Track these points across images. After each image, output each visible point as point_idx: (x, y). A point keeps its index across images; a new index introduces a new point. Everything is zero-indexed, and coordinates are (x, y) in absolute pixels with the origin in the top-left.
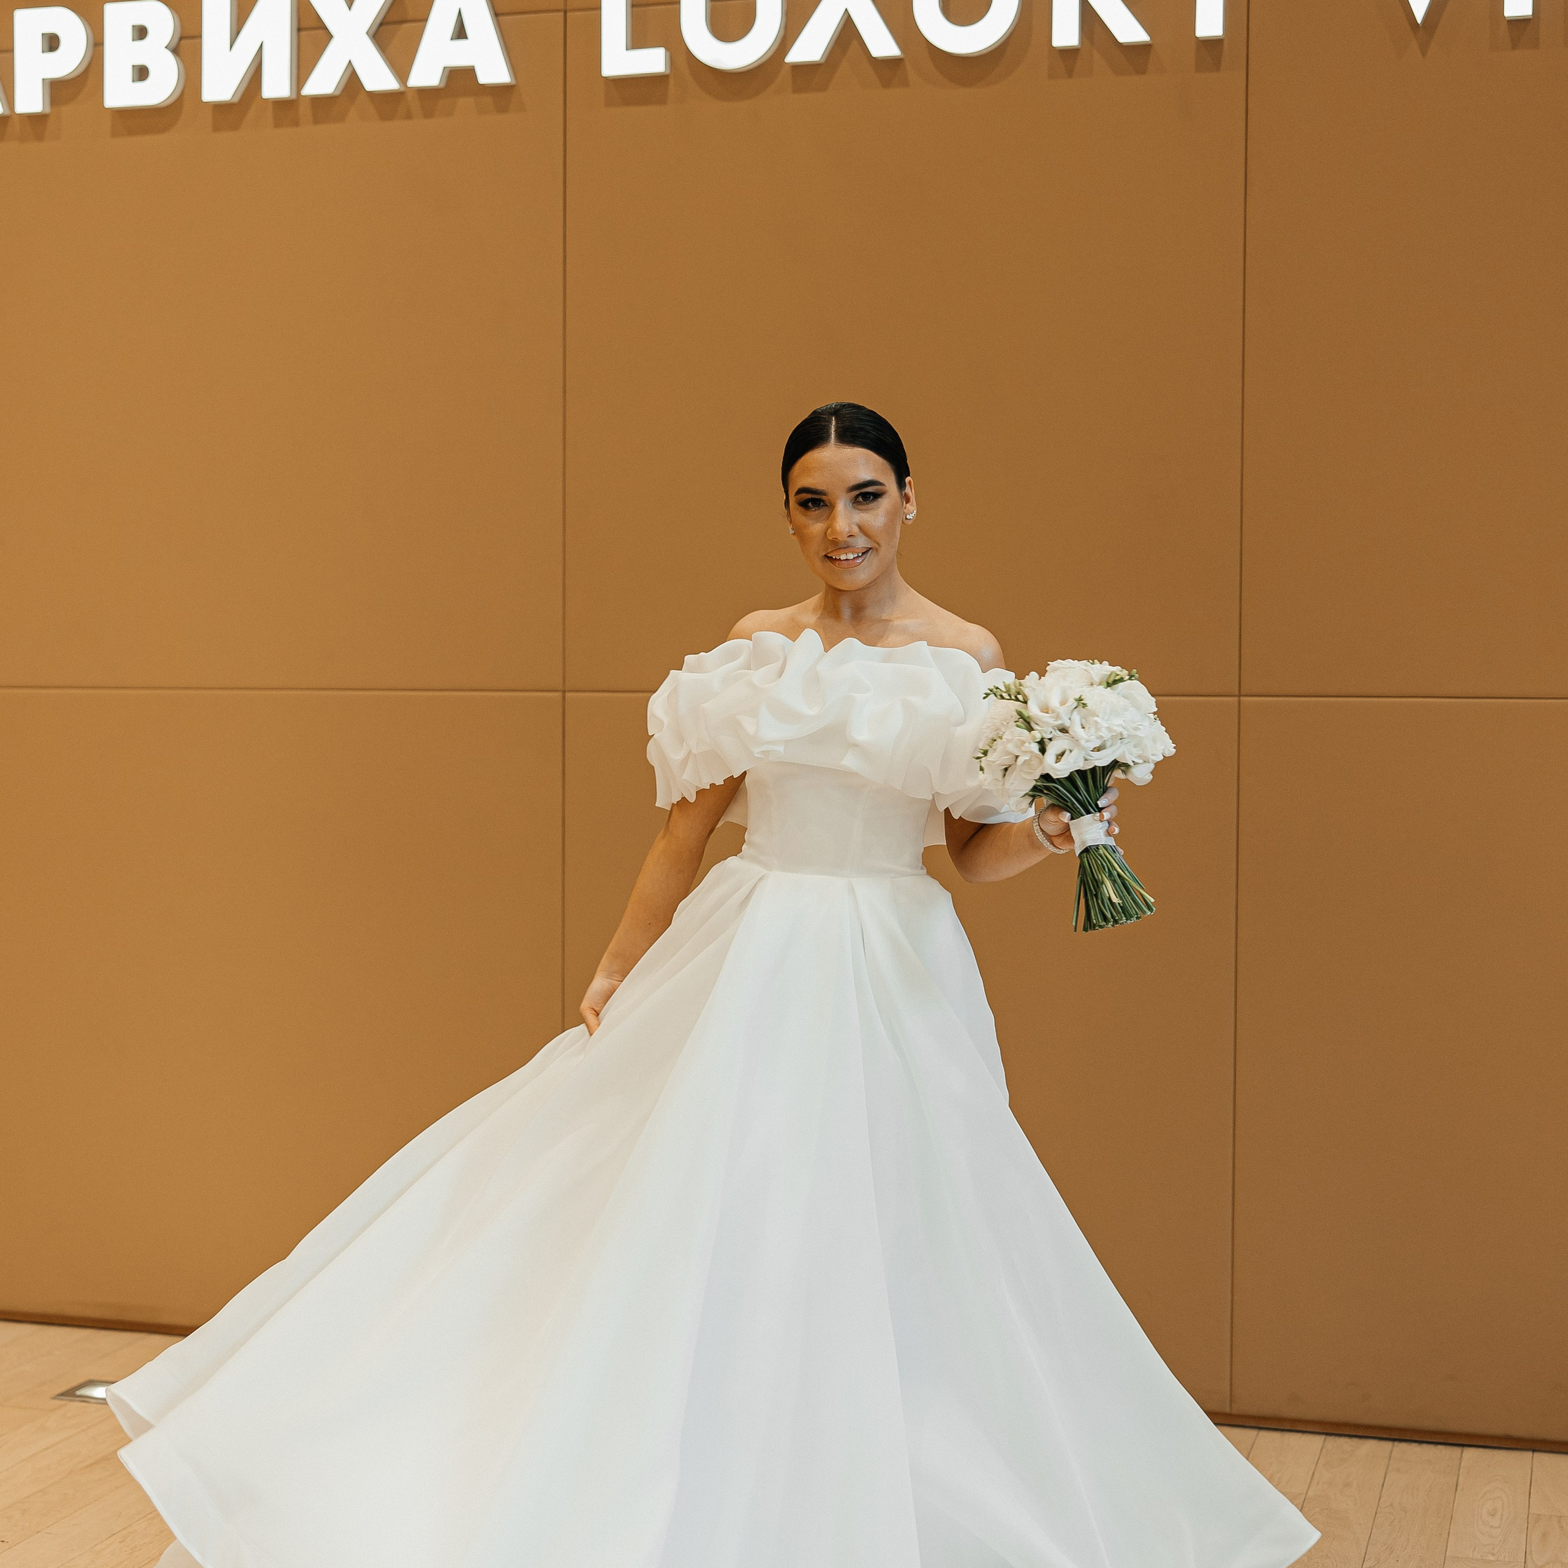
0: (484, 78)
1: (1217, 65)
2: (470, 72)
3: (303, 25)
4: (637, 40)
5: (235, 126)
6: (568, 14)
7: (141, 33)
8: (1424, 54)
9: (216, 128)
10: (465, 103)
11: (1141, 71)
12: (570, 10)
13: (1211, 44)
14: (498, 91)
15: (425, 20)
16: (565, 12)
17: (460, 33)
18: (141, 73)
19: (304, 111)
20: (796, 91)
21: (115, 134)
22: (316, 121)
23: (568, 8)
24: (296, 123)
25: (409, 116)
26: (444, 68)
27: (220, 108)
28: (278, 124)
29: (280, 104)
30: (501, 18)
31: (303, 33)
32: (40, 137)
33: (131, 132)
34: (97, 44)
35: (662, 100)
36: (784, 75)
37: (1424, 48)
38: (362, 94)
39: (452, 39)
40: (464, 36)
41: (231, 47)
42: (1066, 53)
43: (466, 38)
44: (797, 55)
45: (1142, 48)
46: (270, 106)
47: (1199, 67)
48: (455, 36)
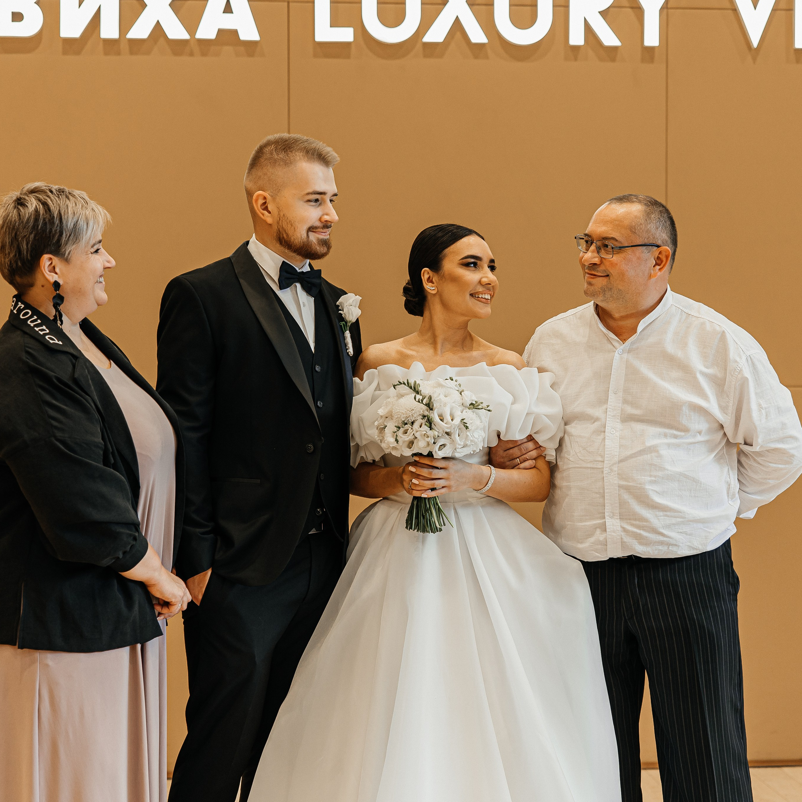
0: (243, 36)
1: (652, 60)
2: (235, 33)
4: (336, 22)
5: (78, 53)
6: (290, 4)
8: (754, 63)
9: (65, 53)
10: (228, 49)
11: (613, 60)
12: (292, 2)
13: (651, 49)
14: (250, 44)
16: (288, 3)
17: (228, 9)
19: (124, 47)
20: (425, 56)
22: (132, 53)
24: (118, 53)
25: (191, 54)
27: (68, 42)
28: (106, 53)
29: (109, 42)
35: (348, 57)
36: (419, 47)
37: (754, 59)
38: (162, 40)
39: (223, 13)
40: (231, 12)
41: (79, 7)
42: (576, 48)
43: (233, 13)
44: (429, 37)
45: (615, 48)
46: (101, 44)
47: (643, 60)
48: (225, 12)
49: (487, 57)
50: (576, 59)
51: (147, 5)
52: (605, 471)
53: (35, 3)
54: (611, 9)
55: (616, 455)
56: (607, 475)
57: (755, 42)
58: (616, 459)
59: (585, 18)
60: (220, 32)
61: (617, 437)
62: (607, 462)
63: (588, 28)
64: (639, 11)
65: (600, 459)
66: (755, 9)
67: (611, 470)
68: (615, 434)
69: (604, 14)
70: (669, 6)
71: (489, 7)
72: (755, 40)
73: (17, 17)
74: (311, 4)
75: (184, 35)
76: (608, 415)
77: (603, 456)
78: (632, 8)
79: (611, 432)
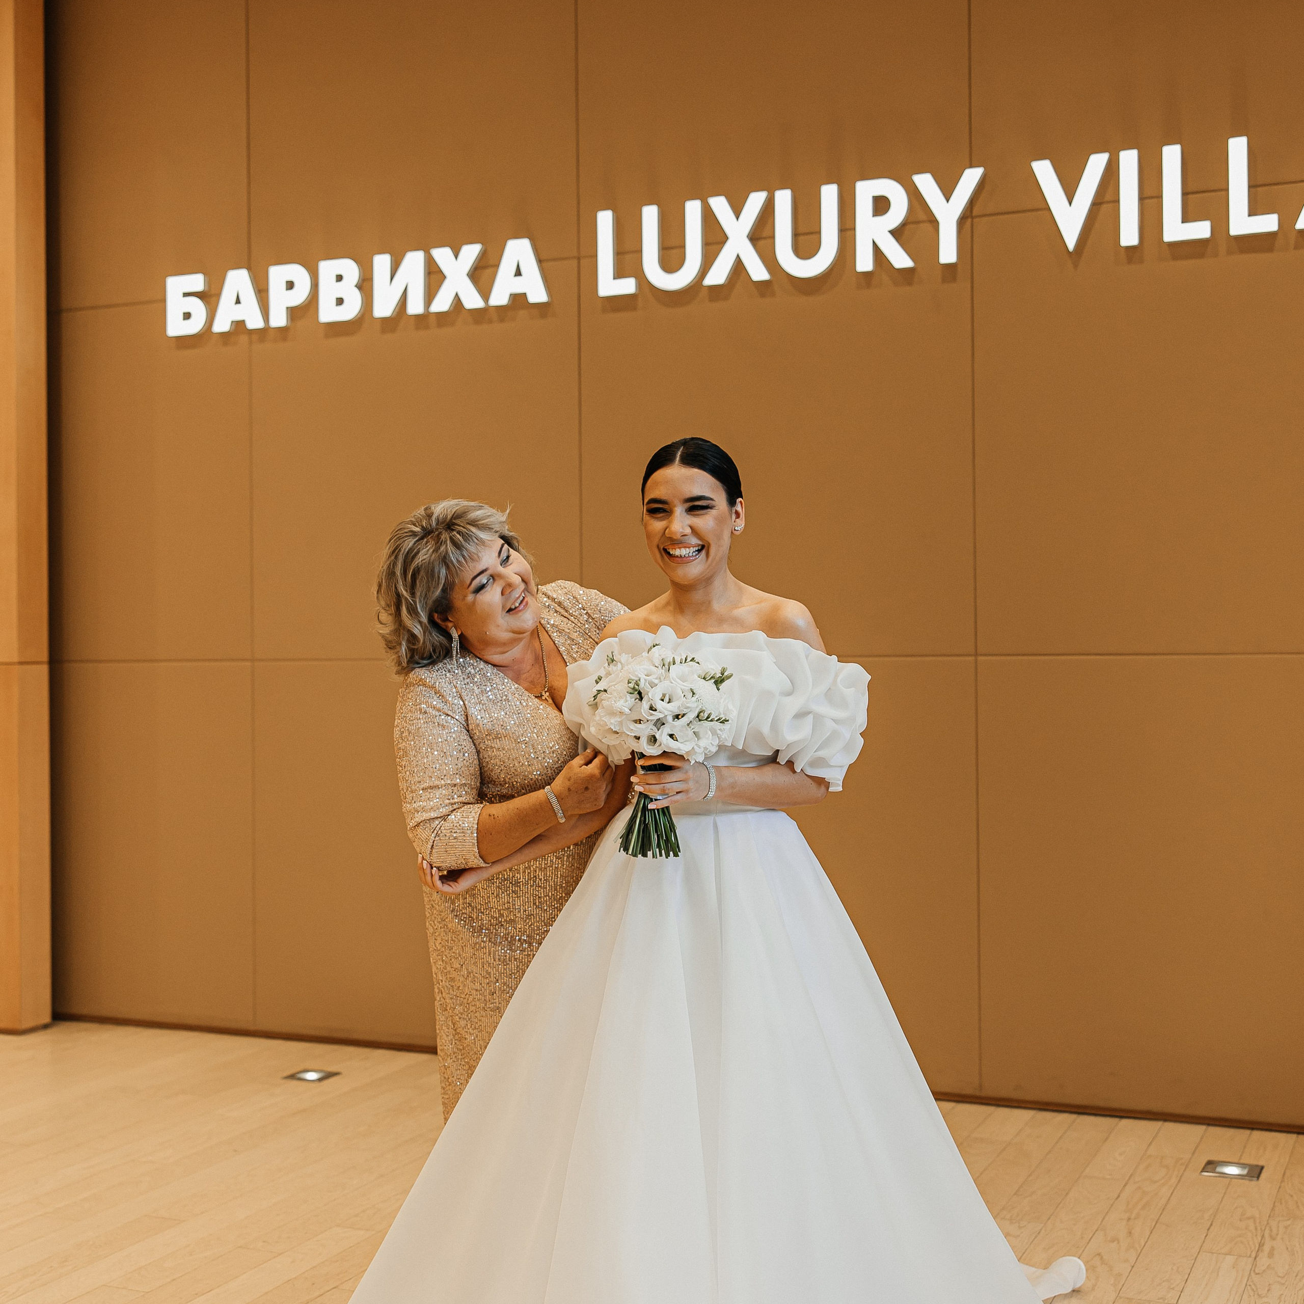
1: (954, 279)
2: (524, 296)
4: (619, 273)
5: (393, 330)
6: (581, 262)
7: (339, 278)
9: (383, 331)
10: (522, 313)
11: (910, 283)
12: (581, 258)
13: (948, 266)
14: (540, 306)
15: (499, 265)
16: (579, 259)
17: (518, 273)
18: (340, 301)
19: (432, 321)
20: (711, 300)
21: (326, 337)
22: (437, 326)
23: (580, 256)
24: (427, 328)
25: (490, 321)
26: (511, 295)
27: (384, 320)
28: (417, 329)
29: (417, 317)
30: (544, 264)
31: (432, 276)
32: (285, 339)
33: (335, 335)
34: (315, 286)
35: (635, 309)
36: (701, 292)
37: (1076, 266)
38: (461, 311)
39: (514, 277)
41: (391, 284)
42: (866, 274)
43: (522, 276)
44: (710, 280)
45: (907, 271)
46: (409, 319)
47: (944, 281)
48: (516, 275)
49: (773, 295)
50: (869, 287)
51: (445, 277)
53: (355, 286)
54: (908, 227)
57: (1071, 243)
59: (874, 242)
63: (878, 253)
64: (934, 222)
66: (1070, 204)
69: (893, 233)
70: (974, 214)
71: (770, 240)
72: (1071, 241)
75: (479, 303)
78: (930, 222)
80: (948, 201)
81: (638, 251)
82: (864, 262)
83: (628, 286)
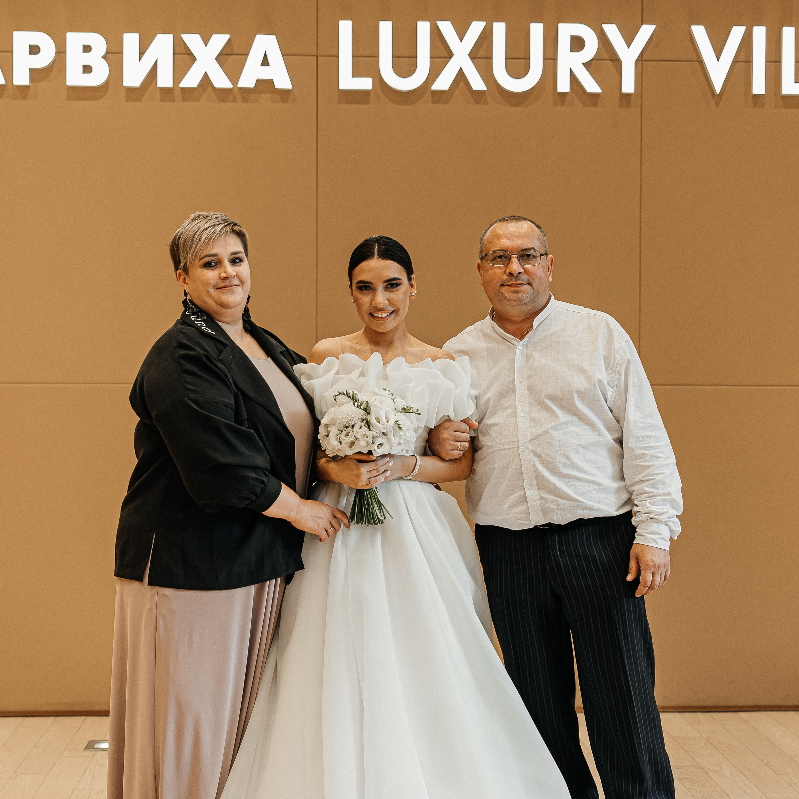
0: (278, 85)
1: (628, 105)
2: (271, 82)
3: (177, 52)
4: (356, 74)
5: (139, 100)
6: (318, 58)
7: (87, 49)
8: (717, 107)
9: (127, 100)
10: (265, 97)
11: (595, 105)
12: (320, 56)
13: (628, 95)
14: (284, 92)
15: (247, 55)
16: (317, 57)
17: (265, 62)
19: (178, 94)
20: (434, 102)
21: (68, 99)
22: (184, 100)
23: (319, 54)
24: (173, 101)
25: (235, 101)
27: (131, 90)
28: (162, 100)
29: (164, 90)
31: (176, 56)
32: (25, 98)
33: (78, 99)
34: (61, 52)
35: (367, 103)
36: (428, 94)
37: (717, 104)
38: (210, 88)
39: (261, 65)
40: (268, 64)
41: (140, 60)
42: (563, 95)
43: (269, 65)
44: (437, 86)
45: (596, 95)
46: (158, 91)
47: (621, 105)
48: (262, 64)
49: (486, 103)
50: (563, 104)
51: (196, 59)
52: (520, 449)
53: (102, 57)
54: (593, 61)
55: (528, 435)
56: (522, 453)
57: (718, 88)
58: (529, 438)
59: (571, 69)
60: (258, 81)
61: (527, 419)
62: (521, 441)
63: (573, 78)
64: (617, 62)
65: (515, 439)
66: (718, 61)
67: (526, 447)
68: (525, 417)
69: (587, 65)
70: (643, 59)
71: (488, 60)
72: (718, 86)
73: (87, 69)
74: (336, 58)
75: (228, 85)
76: (518, 402)
77: (517, 437)
78: (611, 60)
79: (522, 416)
80: (629, 48)
81: (376, 56)
82: (564, 86)
83: (365, 84)
